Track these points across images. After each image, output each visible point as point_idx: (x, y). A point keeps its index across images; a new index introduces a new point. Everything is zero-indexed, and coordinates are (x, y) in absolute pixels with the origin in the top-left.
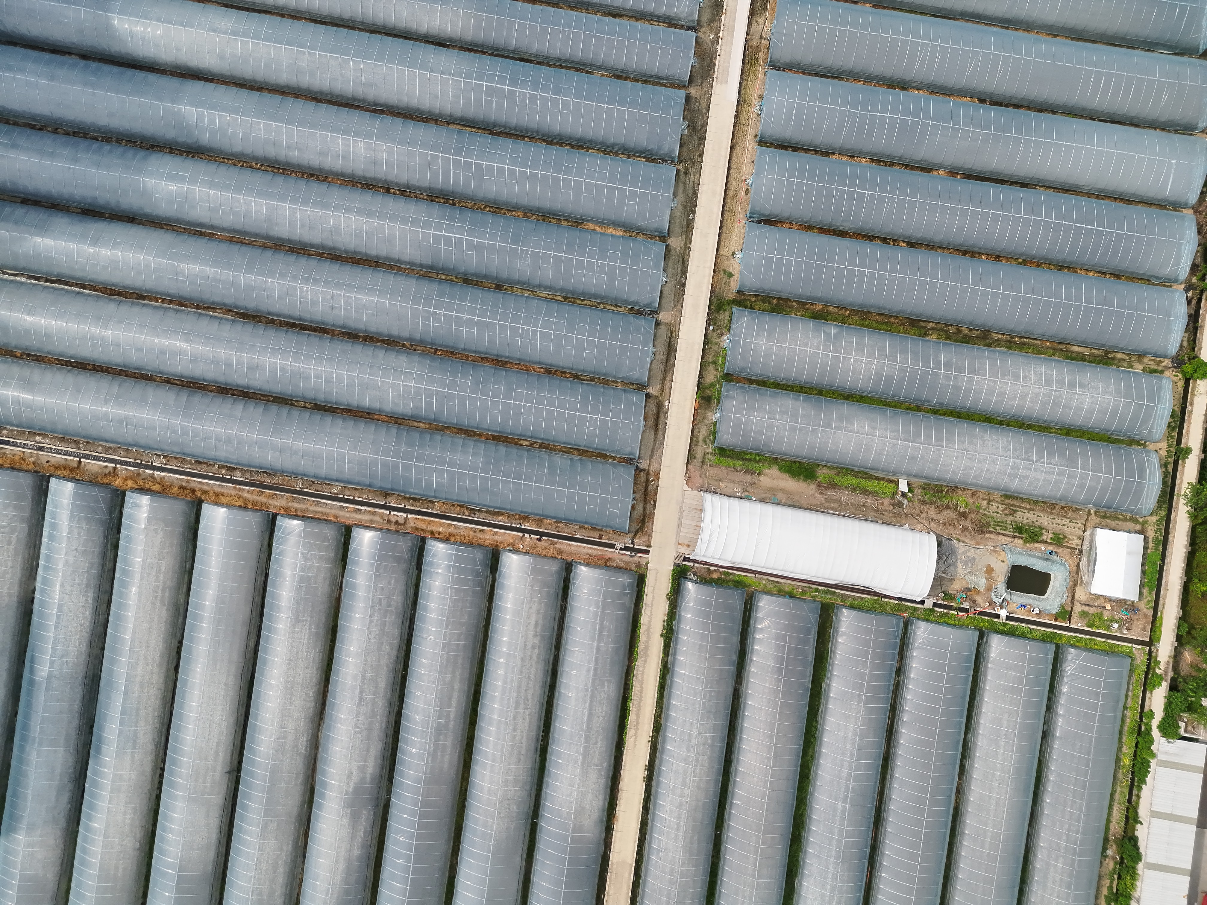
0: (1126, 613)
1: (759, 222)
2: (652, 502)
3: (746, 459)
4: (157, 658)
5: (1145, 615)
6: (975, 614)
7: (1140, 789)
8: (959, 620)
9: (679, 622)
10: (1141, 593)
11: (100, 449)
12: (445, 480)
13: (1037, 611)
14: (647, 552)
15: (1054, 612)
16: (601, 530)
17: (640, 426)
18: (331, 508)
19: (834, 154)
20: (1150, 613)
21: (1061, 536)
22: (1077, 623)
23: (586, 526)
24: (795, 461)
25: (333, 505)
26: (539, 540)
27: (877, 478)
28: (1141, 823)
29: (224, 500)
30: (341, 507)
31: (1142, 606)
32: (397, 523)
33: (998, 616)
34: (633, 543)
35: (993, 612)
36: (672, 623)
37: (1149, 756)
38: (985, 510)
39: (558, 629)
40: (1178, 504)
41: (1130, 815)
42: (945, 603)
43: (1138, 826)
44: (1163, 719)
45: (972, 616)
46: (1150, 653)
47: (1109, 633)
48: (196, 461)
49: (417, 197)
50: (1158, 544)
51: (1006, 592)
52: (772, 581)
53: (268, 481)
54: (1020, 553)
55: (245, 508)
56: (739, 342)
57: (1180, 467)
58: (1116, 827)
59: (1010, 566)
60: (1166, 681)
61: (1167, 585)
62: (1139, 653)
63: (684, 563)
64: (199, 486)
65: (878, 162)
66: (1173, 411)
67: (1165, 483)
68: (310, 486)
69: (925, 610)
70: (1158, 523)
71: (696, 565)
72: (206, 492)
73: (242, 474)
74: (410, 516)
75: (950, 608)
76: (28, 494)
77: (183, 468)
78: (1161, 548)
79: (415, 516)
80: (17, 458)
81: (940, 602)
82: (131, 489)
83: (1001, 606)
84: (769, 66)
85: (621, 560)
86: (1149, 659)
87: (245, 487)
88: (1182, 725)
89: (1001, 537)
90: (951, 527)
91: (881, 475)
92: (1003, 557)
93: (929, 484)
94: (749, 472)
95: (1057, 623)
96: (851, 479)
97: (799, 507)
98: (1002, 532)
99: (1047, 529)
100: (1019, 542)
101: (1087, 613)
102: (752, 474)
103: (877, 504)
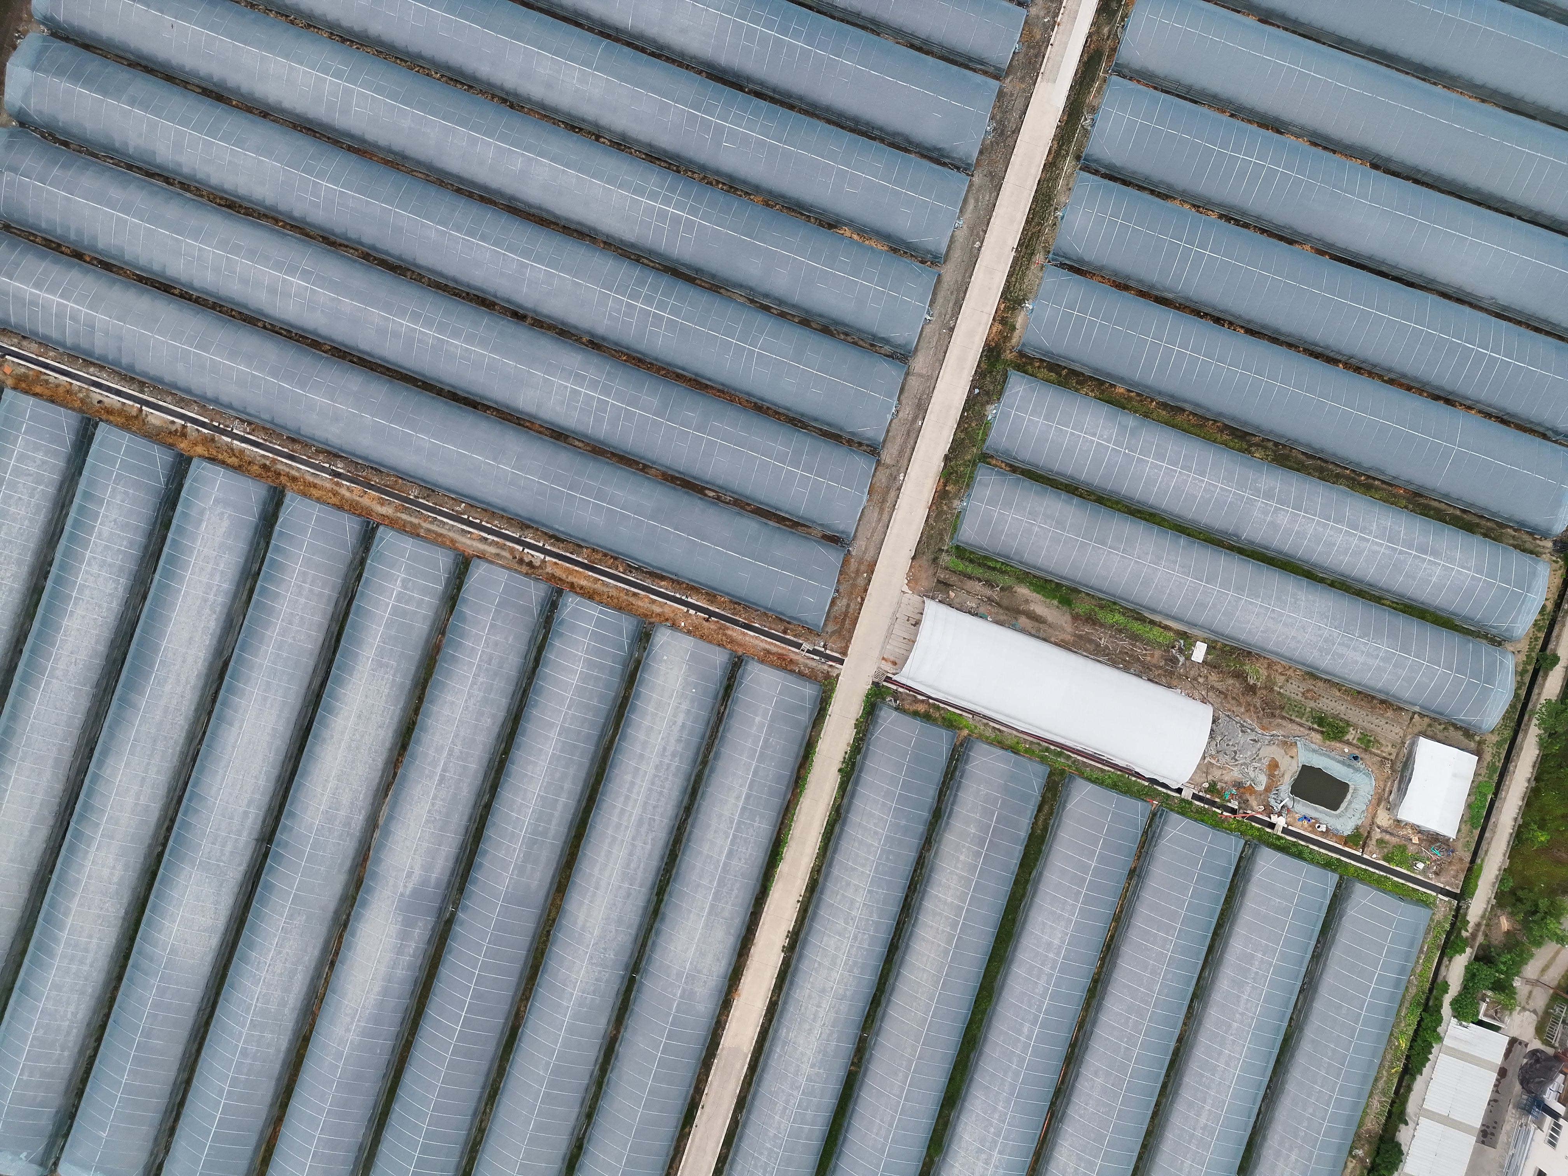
0: (1437, 852)
1: (1062, 266)
2: (859, 599)
3: (989, 567)
4: (193, 680)
5: (1461, 860)
6: (1243, 817)
7: (1413, 1079)
8: (1223, 821)
9: (865, 758)
10: (1459, 831)
11: (169, 399)
12: (600, 521)
13: (1323, 828)
14: (841, 662)
15: (1345, 834)
16: (789, 623)
17: (862, 497)
18: (449, 530)
19: (1175, 199)
20: (1468, 859)
21: (1372, 739)
22: (1371, 853)
23: (770, 614)
24: (1051, 581)
25: (453, 526)
26: (707, 620)
27: (1152, 622)
28: (1407, 1124)
29: (315, 493)
30: (463, 530)
31: (1459, 845)
32: (530, 564)
33: (1272, 826)
34: (825, 646)
35: (1268, 819)
36: (855, 758)
37: (1435, 1039)
38: (1281, 688)
39: (710, 738)
40: (1528, 725)
41: (1394, 1110)
42: (1208, 796)
43: (1402, 1127)
44: (1460, 995)
45: (1240, 819)
46: (1458, 908)
47: (1409, 873)
48: (288, 438)
49: (631, 153)
50: (1494, 771)
51: (1289, 797)
52: (994, 728)
53: (375, 480)
54: (1314, 751)
55: (340, 508)
56: (1010, 414)
57: (1540, 679)
58: (1373, 1124)
59: (1300, 765)
60: (1471, 947)
61: (1496, 826)
62: (1444, 905)
63: (885, 684)
64: (287, 470)
65: (1229, 219)
66: (1544, 607)
67: (1516, 696)
68: (428, 496)
69: (1183, 800)
70: (1499, 744)
71: (901, 690)
72: (294, 479)
73: (345, 464)
74: (548, 558)
75: (1213, 803)
76: (68, 438)
77: (270, 442)
78: (1496, 778)
79: (554, 560)
80: (61, 390)
81: (1201, 794)
82: (200, 456)
83: (1280, 814)
84: (1113, 71)
85: (806, 666)
86: (1455, 917)
87: (344, 482)
88: (1484, 1006)
89: (1296, 727)
90: (1233, 702)
91: (1157, 618)
92: (1293, 752)
93: (1216, 641)
94: (990, 584)
95: (1346, 849)
96: (1118, 617)
97: (1045, 640)
98: (1298, 720)
99: (1356, 727)
100: (1317, 737)
101: (1387, 843)
102: (993, 587)
103: (1145, 655)
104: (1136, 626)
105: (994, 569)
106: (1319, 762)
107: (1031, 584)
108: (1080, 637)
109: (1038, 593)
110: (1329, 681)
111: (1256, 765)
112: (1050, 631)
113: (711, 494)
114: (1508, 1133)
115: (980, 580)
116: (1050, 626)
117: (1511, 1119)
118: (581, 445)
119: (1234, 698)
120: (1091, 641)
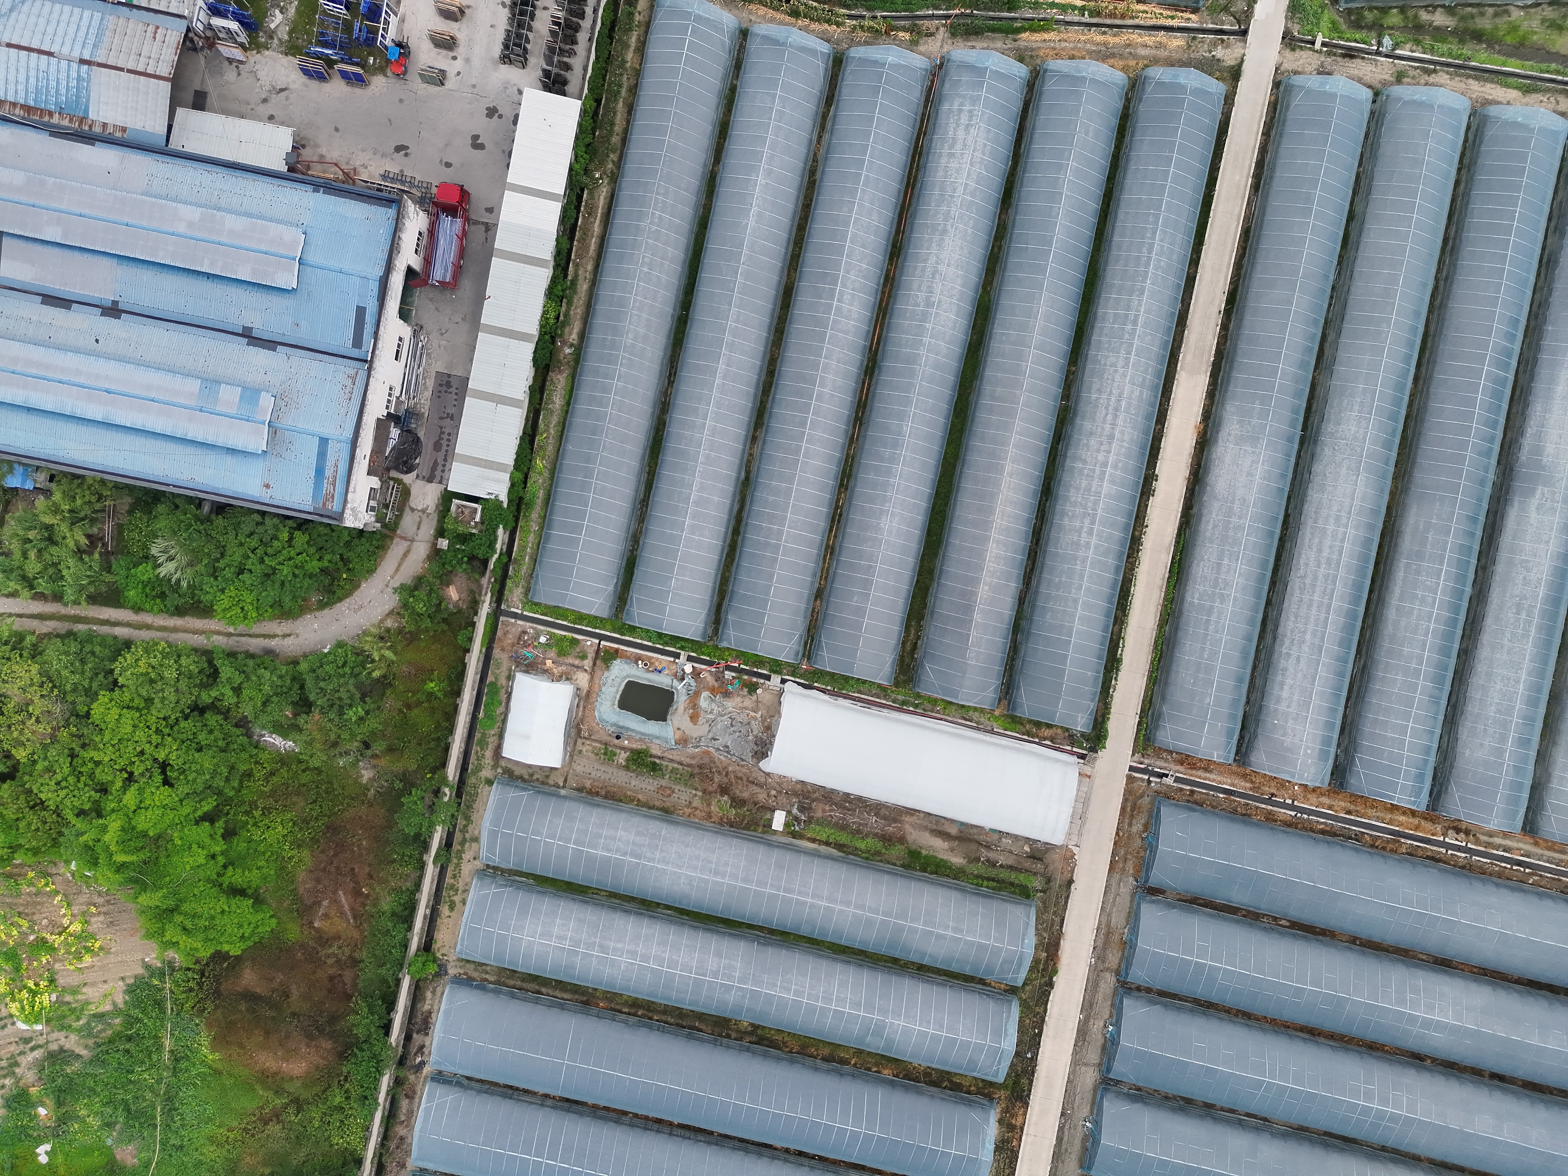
0: (528, 655)
2: (1121, 833)
3: (993, 880)
5: (503, 650)
6: (719, 663)
7: (525, 431)
8: (737, 657)
10: (510, 678)
13: (640, 663)
14: (1131, 769)
15: (619, 660)
16: (1189, 802)
18: (1542, 855)
20: (497, 653)
21: (602, 757)
22: (591, 644)
23: (1209, 809)
24: (932, 873)
25: (1540, 860)
26: (1273, 795)
27: (827, 844)
30: (1528, 857)
31: (506, 663)
32: (1458, 830)
33: (690, 659)
34: (1149, 782)
35: (696, 665)
38: (696, 795)
41: (539, 397)
42: (755, 680)
43: (531, 381)
44: (498, 525)
45: (721, 661)
46: (498, 603)
47: (553, 631)
51: (676, 690)
52: (972, 722)
54: (658, 738)
59: (669, 722)
60: (489, 570)
62: (515, 603)
63: (1084, 752)
69: (779, 672)
70: (479, 768)
71: (1069, 748)
75: (750, 673)
78: (478, 735)
79: (1433, 837)
81: (762, 681)
83: (684, 671)
85: (1166, 760)
86: (500, 594)
88: (478, 519)
89: (677, 758)
90: (740, 775)
91: (823, 849)
92: (679, 734)
93: (764, 832)
94: (992, 864)
95: (616, 646)
96: (861, 845)
97: (930, 814)
98: (676, 766)
99: (619, 766)
100: (655, 751)
101: (577, 657)
102: (988, 860)
103: (831, 811)
104: (843, 838)
105: (988, 879)
106: (651, 728)
107: (950, 868)
108: (895, 821)
109: (942, 860)
110: (650, 808)
111: (711, 716)
112: (925, 824)
113: (1283, 922)
114: (426, 388)
115: (1001, 866)
116: (926, 828)
117: (424, 402)
118: (1421, 956)
119: (741, 779)
120: (884, 818)
